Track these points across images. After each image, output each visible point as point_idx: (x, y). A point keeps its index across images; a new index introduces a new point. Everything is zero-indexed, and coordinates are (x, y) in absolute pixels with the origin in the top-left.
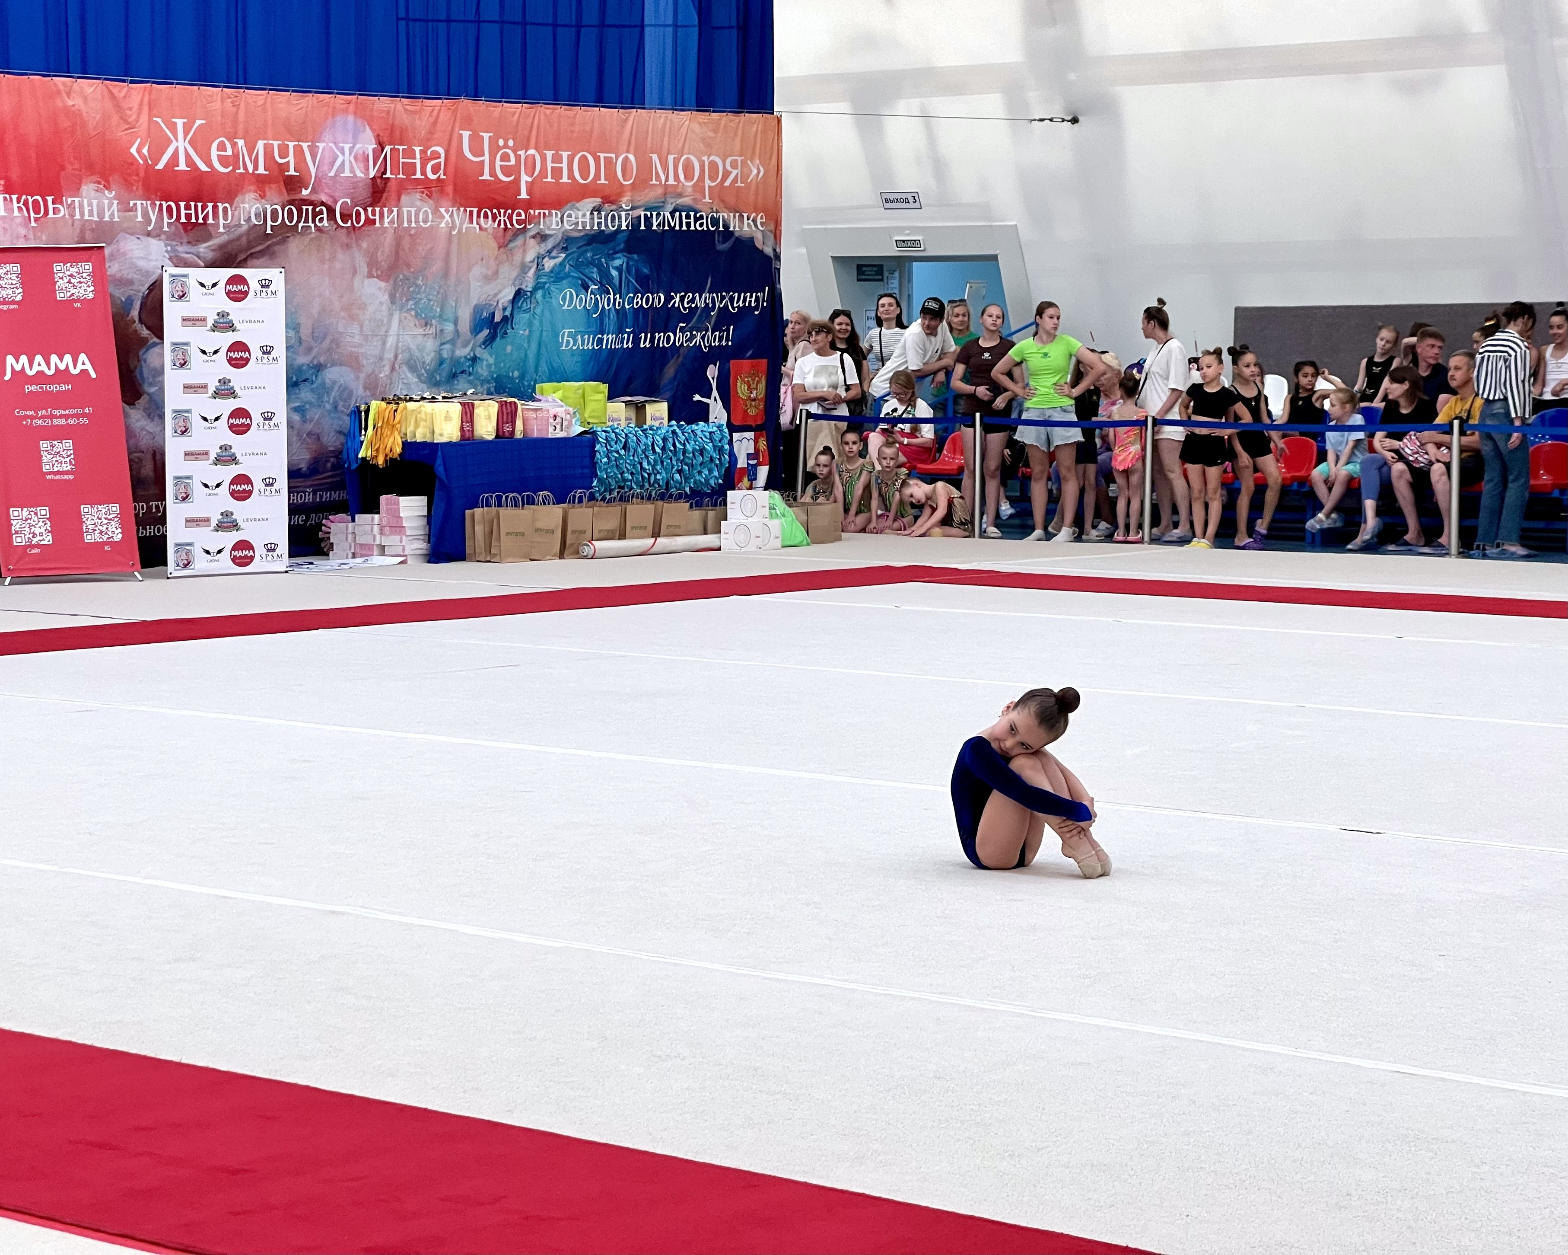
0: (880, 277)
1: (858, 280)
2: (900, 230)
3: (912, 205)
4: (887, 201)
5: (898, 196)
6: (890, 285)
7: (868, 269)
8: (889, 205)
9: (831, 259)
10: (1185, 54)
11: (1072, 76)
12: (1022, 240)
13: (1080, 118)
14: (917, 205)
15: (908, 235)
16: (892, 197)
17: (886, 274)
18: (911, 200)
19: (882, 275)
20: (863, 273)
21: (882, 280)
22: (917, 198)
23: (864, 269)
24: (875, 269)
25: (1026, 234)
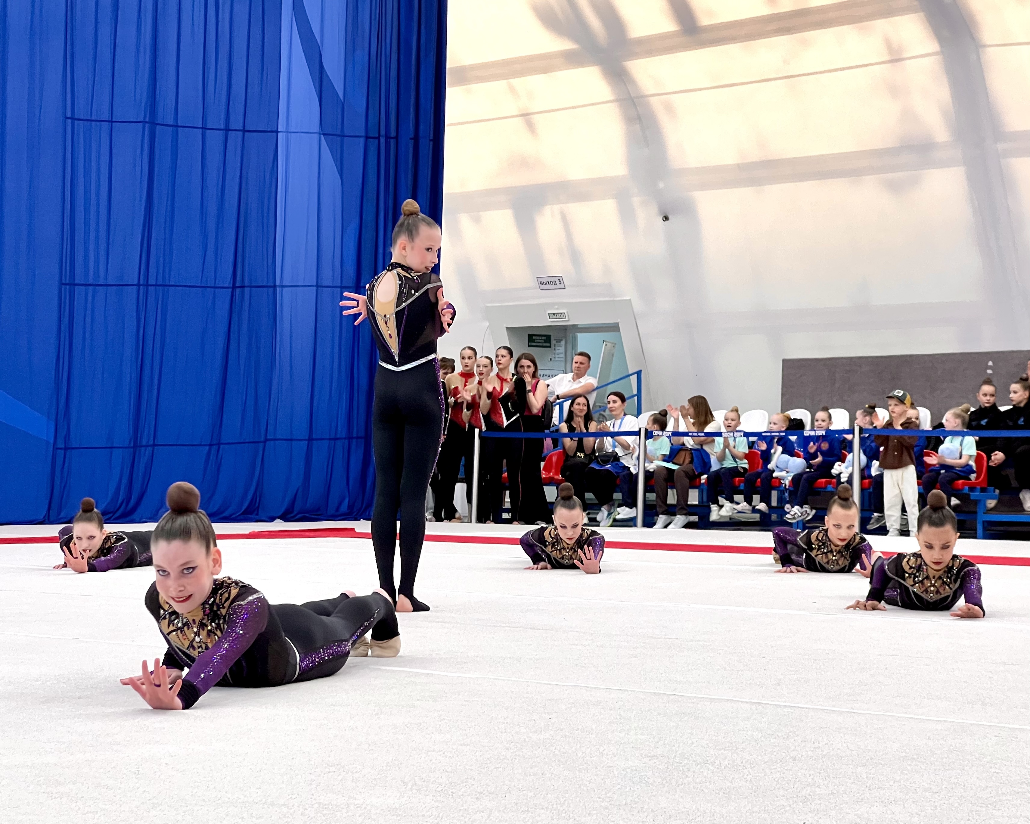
0: (548, 345)
1: (529, 346)
2: (552, 305)
3: (559, 286)
4: (542, 283)
5: (549, 280)
6: (557, 351)
7: (538, 338)
8: (543, 287)
9: (505, 330)
10: (738, 165)
11: (661, 185)
12: (635, 311)
13: (670, 217)
14: (562, 286)
15: (557, 309)
16: (544, 280)
17: (553, 342)
18: (558, 282)
19: (550, 343)
20: (533, 341)
21: (550, 347)
22: (561, 281)
23: (534, 337)
24: (544, 338)
25: (637, 305)
